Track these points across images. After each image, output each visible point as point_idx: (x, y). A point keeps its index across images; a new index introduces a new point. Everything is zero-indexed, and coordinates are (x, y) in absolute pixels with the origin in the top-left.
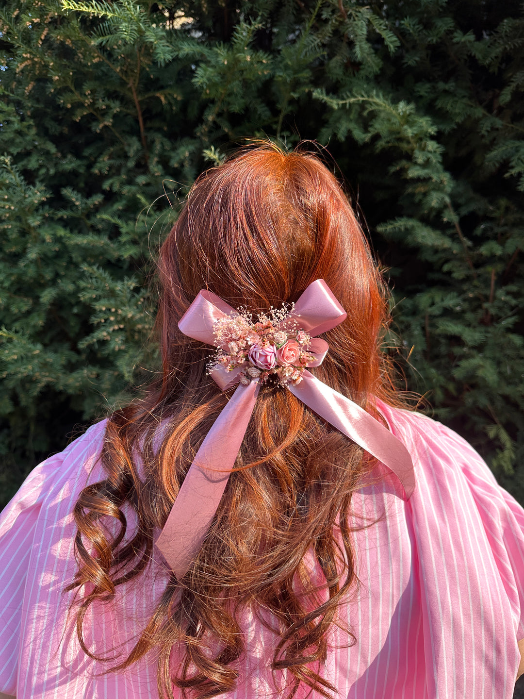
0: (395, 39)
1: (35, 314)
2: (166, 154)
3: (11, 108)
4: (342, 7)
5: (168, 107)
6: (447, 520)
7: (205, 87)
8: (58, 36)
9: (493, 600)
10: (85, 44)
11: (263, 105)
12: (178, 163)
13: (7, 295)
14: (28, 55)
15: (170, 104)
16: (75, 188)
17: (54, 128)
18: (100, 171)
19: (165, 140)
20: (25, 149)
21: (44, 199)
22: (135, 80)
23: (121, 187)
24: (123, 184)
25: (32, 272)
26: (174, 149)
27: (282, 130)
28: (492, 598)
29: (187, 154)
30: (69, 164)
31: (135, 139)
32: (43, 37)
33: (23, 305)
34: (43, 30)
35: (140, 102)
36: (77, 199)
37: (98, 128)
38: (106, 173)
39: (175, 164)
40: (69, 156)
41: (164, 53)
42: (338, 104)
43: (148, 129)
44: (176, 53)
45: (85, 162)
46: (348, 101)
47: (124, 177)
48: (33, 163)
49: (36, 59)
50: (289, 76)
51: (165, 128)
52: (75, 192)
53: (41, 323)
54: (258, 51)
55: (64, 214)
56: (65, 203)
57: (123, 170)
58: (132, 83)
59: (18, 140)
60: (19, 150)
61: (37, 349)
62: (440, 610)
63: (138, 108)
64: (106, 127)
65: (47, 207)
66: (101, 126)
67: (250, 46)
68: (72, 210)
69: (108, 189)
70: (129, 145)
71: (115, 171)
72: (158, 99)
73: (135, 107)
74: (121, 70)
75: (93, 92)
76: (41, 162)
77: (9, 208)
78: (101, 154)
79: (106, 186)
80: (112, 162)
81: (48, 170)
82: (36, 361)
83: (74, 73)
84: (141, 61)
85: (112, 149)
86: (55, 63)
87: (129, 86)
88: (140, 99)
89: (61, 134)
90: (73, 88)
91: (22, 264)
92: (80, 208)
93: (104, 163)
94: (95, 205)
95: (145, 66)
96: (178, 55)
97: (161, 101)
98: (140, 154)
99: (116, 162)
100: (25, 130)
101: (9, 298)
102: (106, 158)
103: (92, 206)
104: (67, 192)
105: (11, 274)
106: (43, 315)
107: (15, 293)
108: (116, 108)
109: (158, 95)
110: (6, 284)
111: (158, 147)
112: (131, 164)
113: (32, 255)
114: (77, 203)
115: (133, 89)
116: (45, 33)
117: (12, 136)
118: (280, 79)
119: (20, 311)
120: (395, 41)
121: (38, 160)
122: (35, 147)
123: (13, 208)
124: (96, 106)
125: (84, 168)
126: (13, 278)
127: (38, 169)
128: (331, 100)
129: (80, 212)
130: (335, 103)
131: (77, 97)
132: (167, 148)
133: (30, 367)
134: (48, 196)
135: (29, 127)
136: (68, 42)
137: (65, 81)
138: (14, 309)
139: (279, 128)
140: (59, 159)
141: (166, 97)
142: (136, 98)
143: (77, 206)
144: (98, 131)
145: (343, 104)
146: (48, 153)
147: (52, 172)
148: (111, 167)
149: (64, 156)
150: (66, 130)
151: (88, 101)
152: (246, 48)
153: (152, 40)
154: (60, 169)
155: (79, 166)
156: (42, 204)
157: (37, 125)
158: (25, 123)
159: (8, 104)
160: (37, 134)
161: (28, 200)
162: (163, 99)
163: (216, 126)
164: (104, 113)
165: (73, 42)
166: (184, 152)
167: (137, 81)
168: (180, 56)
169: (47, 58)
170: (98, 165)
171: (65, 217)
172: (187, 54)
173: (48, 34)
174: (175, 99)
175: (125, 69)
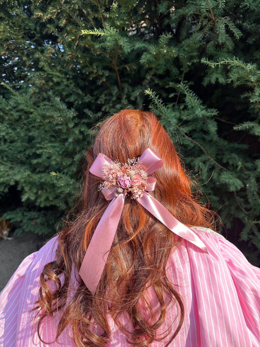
0: (240, 32)
1: (73, 166)
2: (129, 93)
3: (63, 76)
4: (213, 18)
5: (130, 72)
6: (213, 291)
7: (145, 64)
8: (82, 44)
9: (239, 336)
10: (93, 46)
11: (175, 68)
12: (134, 98)
13: (61, 157)
14: (70, 53)
15: (131, 71)
16: (90, 109)
17: (82, 83)
18: (101, 102)
19: (129, 87)
20: (69, 92)
21: (75, 115)
22: (115, 61)
23: (109, 109)
24: (110, 108)
25: (71, 147)
26: (134, 91)
27: (184, 80)
28: (239, 334)
29: (138, 94)
30: (88, 99)
31: (116, 87)
32: (76, 45)
33: (67, 162)
34: (76, 41)
35: (119, 70)
36: (91, 114)
37: (99, 83)
38: (103, 103)
39: (132, 99)
40: (88, 95)
41: (127, 49)
42: (215, 65)
43: (122, 82)
44: (133, 48)
45: (95, 98)
46: (219, 63)
47: (111, 105)
48: (72, 99)
49: (74, 54)
50: (186, 55)
51: (130, 81)
52: (90, 111)
53: (75, 170)
54: (171, 47)
55: (85, 121)
56: (86, 116)
57: (111, 102)
58: (115, 62)
59: (66, 89)
60: (66, 93)
61: (72, 181)
62: (209, 339)
63: (117, 72)
64: (103, 82)
65: (77, 119)
66: (101, 82)
67: (167, 45)
68: (89, 119)
69: (104, 110)
70: (113, 90)
71: (107, 102)
72: (126, 68)
73: (116, 72)
74: (110, 56)
75: (97, 67)
76: (76, 98)
77: (60, 120)
78: (101, 94)
79: (103, 109)
80: (106, 98)
81: (78, 102)
82: (71, 187)
83: (89, 59)
84: (118, 52)
85: (106, 92)
86: (81, 55)
87: (113, 63)
88: (118, 68)
89: (85, 85)
90: (89, 65)
91: (67, 144)
92: (92, 118)
93: (102, 99)
94: (99, 117)
95: (119, 54)
96: (134, 49)
97: (127, 69)
98: (118, 94)
99: (108, 98)
100: (69, 84)
101: (62, 159)
102: (103, 96)
103: (97, 117)
104: (86, 111)
105: (63, 148)
106: (76, 166)
107: (65, 157)
108: (107, 73)
109: (126, 66)
110: (61, 152)
111: (126, 90)
112: (114, 99)
113: (70, 140)
114: (91, 116)
115: (115, 64)
116: (77, 42)
117: (64, 87)
118: (181, 57)
119: (66, 164)
120: (240, 34)
121: (74, 98)
122: (74, 91)
123: (62, 120)
124: (98, 73)
125: (94, 100)
126: (63, 150)
127: (74, 102)
128: (211, 63)
129: (92, 120)
130: (213, 65)
131: (90, 69)
132: (130, 90)
133: (69, 189)
134: (77, 114)
135: (71, 83)
136: (87, 46)
137: (86, 63)
138: (64, 164)
139: (182, 79)
140: (84, 96)
141: (129, 68)
142: (117, 68)
143: (91, 117)
144: (100, 84)
145: (217, 65)
146: (78, 94)
147: (80, 102)
148: (106, 100)
149: (86, 95)
150: (87, 83)
151: (95, 71)
152: (165, 46)
153: (121, 44)
154: (84, 101)
155: (92, 100)
156: (74, 117)
157: (75, 82)
158: (69, 82)
159: (62, 74)
160: (75, 86)
161: (68, 116)
162: (128, 68)
163: (152, 80)
164: (102, 76)
165: (89, 46)
166: (137, 93)
167: (116, 61)
168: (135, 49)
169: (78, 54)
170: (100, 99)
171: (86, 122)
172: (138, 48)
173: (78, 43)
174: (133, 68)
175: (111, 55)
